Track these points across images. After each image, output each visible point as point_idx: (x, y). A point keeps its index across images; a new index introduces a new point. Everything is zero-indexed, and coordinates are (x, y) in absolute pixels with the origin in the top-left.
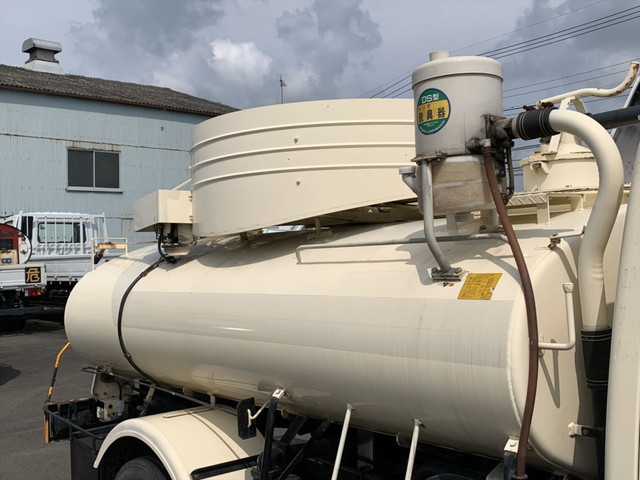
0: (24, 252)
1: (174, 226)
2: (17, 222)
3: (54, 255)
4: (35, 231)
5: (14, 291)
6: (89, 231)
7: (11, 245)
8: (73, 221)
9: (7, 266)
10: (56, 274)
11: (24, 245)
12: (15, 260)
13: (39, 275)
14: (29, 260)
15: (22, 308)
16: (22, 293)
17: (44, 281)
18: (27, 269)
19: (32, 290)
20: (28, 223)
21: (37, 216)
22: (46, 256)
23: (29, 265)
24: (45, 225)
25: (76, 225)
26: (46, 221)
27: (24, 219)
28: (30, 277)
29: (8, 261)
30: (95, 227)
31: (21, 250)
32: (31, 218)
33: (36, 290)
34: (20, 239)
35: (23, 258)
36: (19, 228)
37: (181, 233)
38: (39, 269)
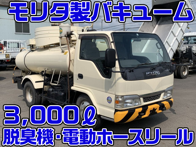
0: (5, 50)
1: (33, 45)
2: (2, 42)
3: (12, 51)
4: (7, 45)
5: (3, 60)
6: (22, 45)
7: (2, 48)
8: (17, 42)
9: (1, 54)
10: (13, 56)
11: (5, 48)
12: (3, 52)
13: (9, 56)
14: (6, 53)
15: (5, 64)
16: (5, 61)
17: (10, 58)
18: (6, 55)
19: (7, 60)
20: (5, 43)
21: (8, 41)
22: (11, 51)
23: (6, 54)
24: (10, 43)
25: (18, 43)
26: (10, 42)
27: (4, 42)
28: (7, 57)
29: (1, 53)
30: (23, 44)
31: (4, 50)
32: (6, 42)
33: (8, 60)
34: (4, 47)
35: (5, 52)
36: (3, 44)
37: (34, 46)
38: (9, 55)
